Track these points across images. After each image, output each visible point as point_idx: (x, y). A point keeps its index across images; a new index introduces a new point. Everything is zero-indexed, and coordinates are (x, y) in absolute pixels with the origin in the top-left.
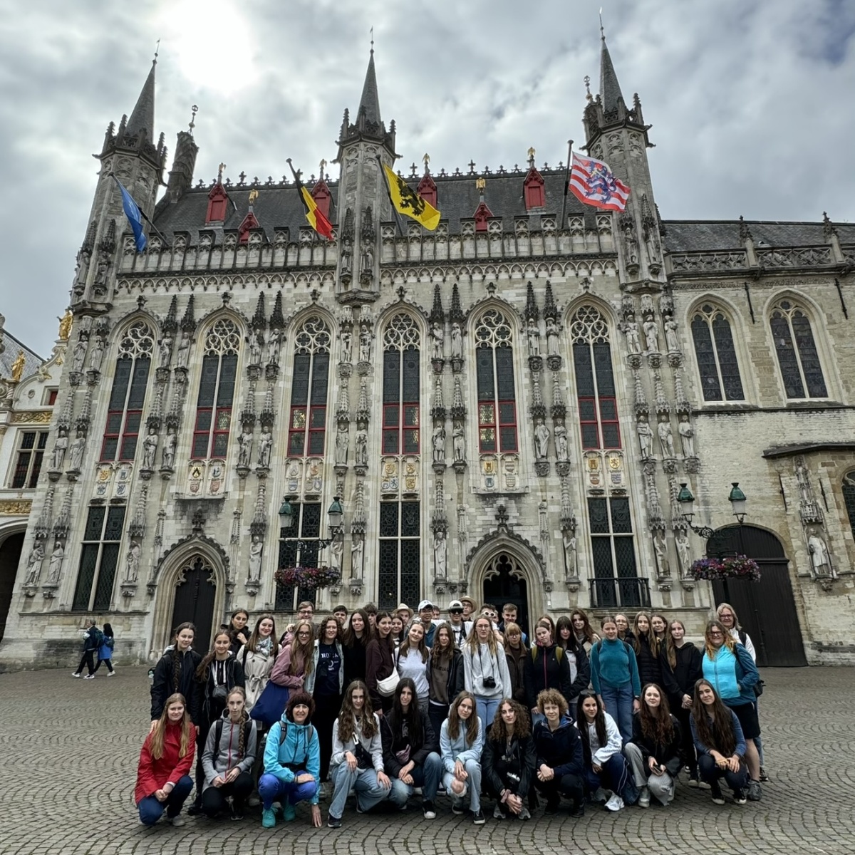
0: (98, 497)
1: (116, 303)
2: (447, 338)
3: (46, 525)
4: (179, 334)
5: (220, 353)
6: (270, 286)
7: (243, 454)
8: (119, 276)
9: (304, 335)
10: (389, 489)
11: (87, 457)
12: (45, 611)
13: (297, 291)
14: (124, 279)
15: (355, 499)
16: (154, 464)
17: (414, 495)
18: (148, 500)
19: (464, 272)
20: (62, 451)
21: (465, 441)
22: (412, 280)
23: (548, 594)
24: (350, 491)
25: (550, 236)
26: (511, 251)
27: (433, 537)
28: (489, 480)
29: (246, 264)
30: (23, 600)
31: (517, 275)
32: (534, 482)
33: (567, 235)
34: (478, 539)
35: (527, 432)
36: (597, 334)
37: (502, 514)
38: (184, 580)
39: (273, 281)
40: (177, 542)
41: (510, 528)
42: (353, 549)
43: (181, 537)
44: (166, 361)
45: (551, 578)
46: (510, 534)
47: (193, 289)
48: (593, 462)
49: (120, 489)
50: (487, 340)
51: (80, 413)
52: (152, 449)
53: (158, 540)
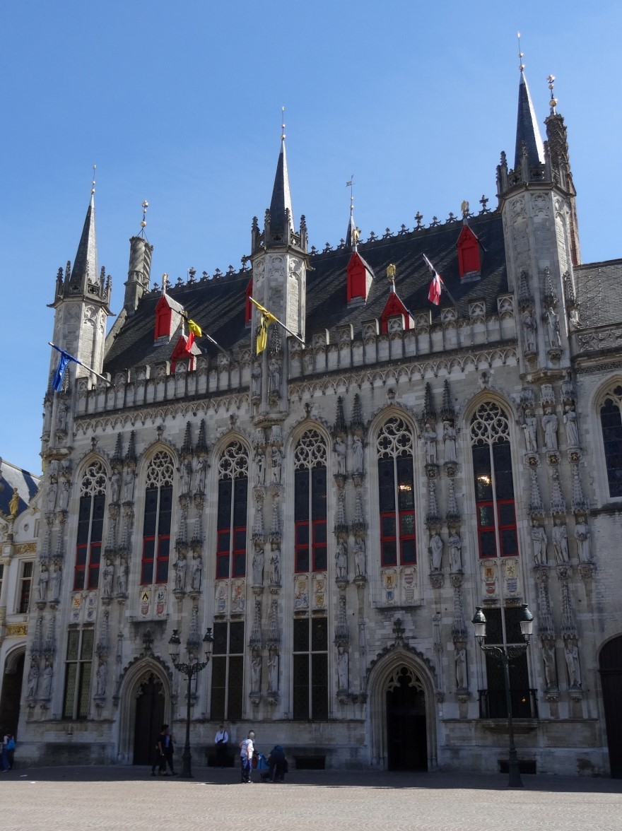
0: (73, 622)
1: (76, 445)
2: (350, 451)
3: (38, 648)
4: (125, 469)
5: (159, 485)
6: (195, 414)
7: (178, 579)
8: (76, 419)
9: (226, 461)
10: (300, 606)
11: (63, 587)
12: (43, 719)
13: (217, 417)
14: (80, 422)
15: (270, 617)
16: (112, 591)
17: (322, 611)
18: (110, 623)
19: (366, 379)
20: (45, 583)
21: (366, 556)
22: (318, 393)
23: (440, 705)
24: (266, 610)
25: (450, 327)
26: (411, 350)
27: (337, 651)
28: (390, 594)
29: (175, 395)
30: (28, 710)
31: (417, 377)
32: (430, 594)
33: (468, 324)
34: (377, 653)
35: (423, 544)
36: (497, 433)
37: (399, 627)
38: (141, 693)
39: (197, 409)
40: (133, 660)
41: (406, 641)
42: (269, 664)
43: (136, 656)
44: (115, 497)
45: (444, 689)
46: (406, 646)
47: (133, 424)
48: (489, 571)
49: (90, 614)
50: (388, 450)
51: (56, 550)
52: (109, 578)
53: (119, 658)
